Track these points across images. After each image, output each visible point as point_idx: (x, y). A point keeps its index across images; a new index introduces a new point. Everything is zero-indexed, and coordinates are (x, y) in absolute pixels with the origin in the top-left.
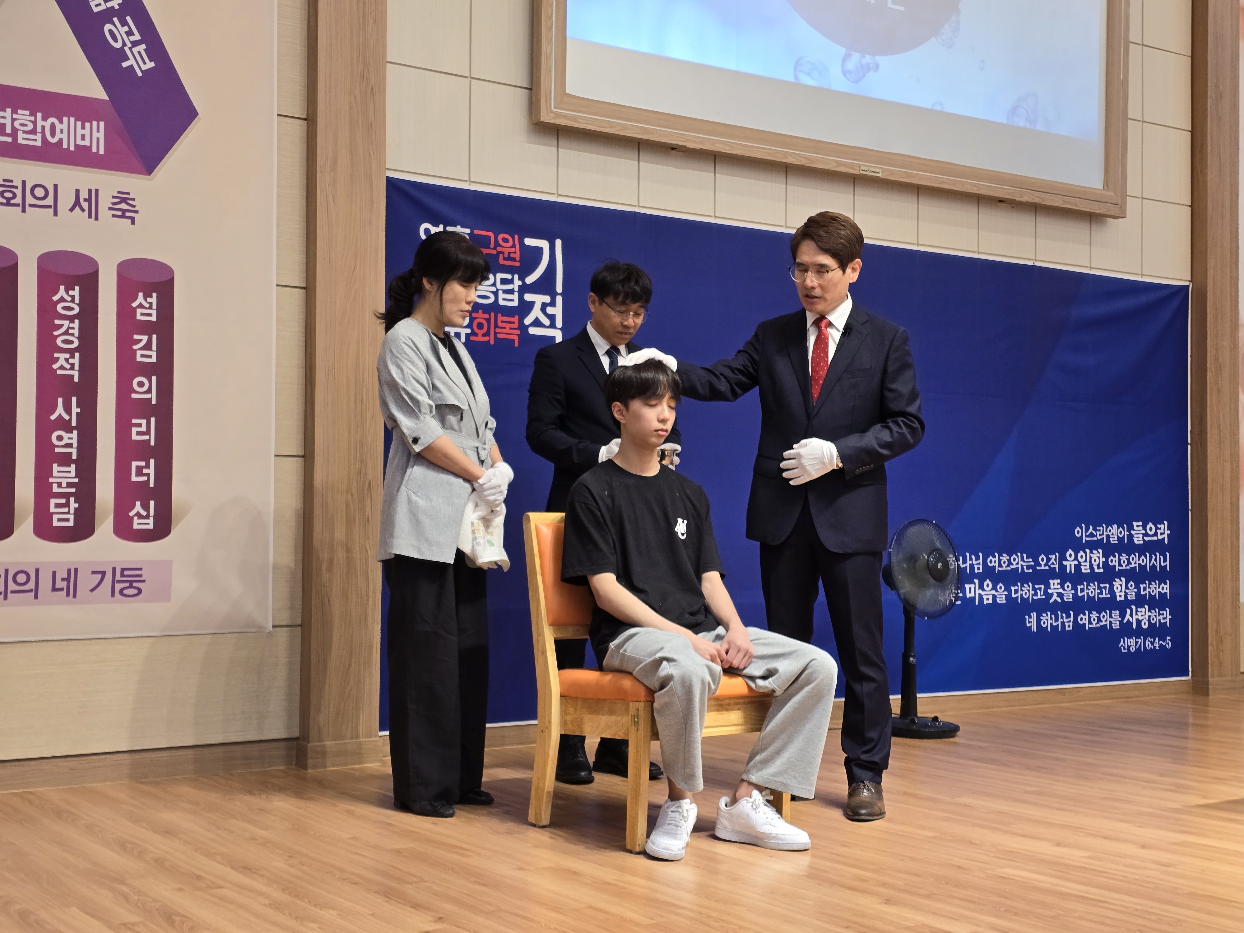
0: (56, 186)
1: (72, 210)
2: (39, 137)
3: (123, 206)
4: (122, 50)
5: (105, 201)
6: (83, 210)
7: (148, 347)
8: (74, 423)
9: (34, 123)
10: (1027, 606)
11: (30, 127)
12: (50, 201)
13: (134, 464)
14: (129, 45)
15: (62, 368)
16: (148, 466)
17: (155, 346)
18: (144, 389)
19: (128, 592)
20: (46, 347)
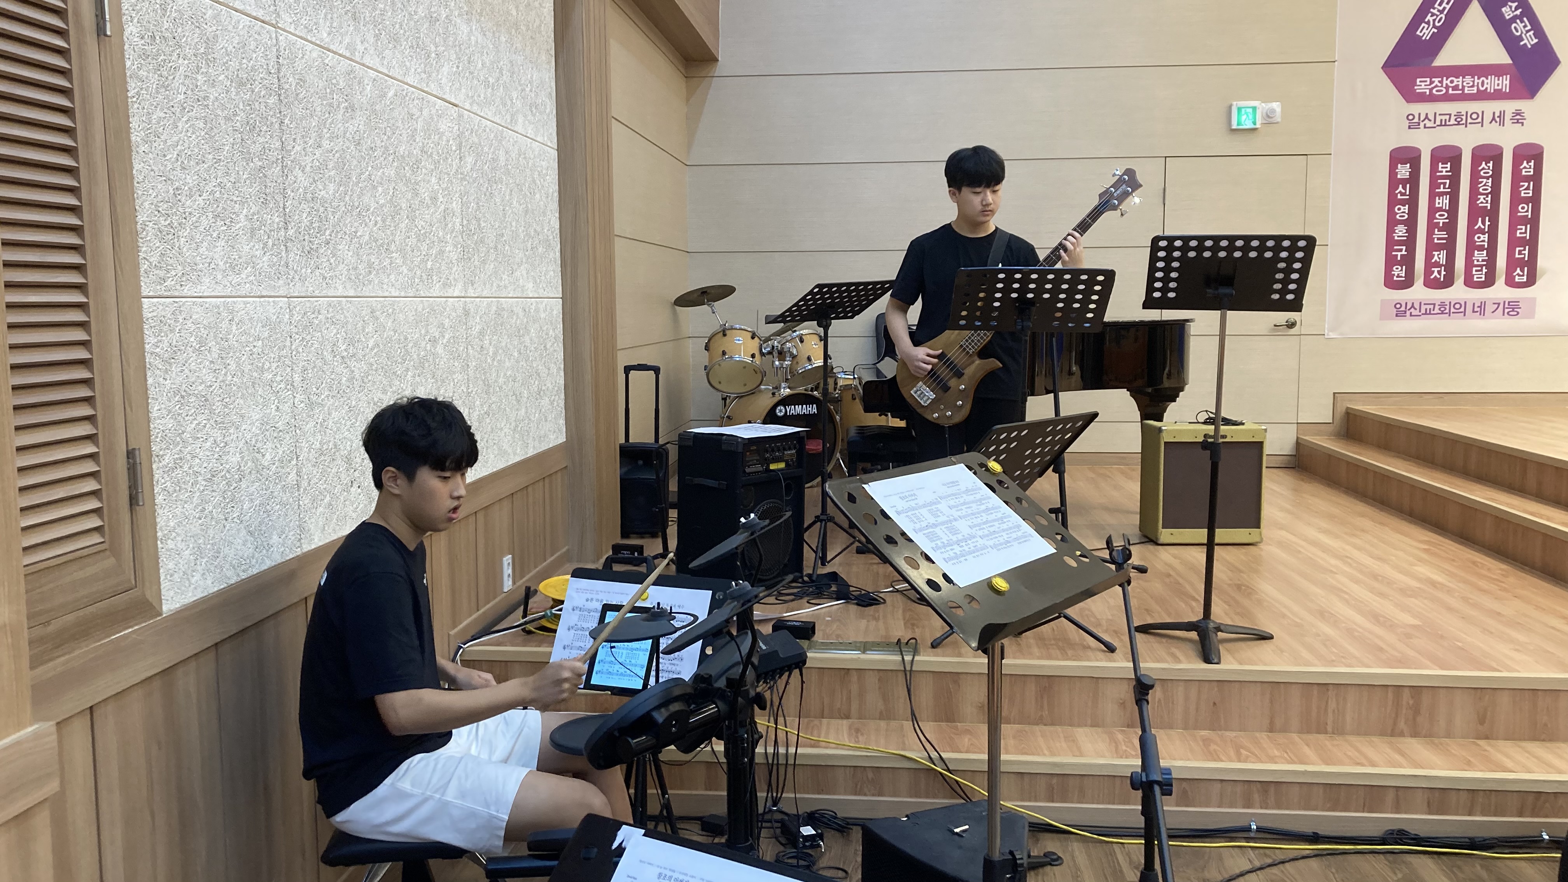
0: (1483, 112)
1: (1491, 123)
2: (1475, 88)
3: (1518, 117)
4: (1521, 35)
5: (1508, 117)
6: (1496, 122)
7: (1528, 188)
8: (1486, 230)
9: (1473, 82)
11: (1471, 84)
12: (1479, 120)
13: (1518, 249)
14: (1524, 32)
15: (1482, 203)
16: (1525, 250)
17: (1531, 188)
18: (1525, 210)
19: (1511, 313)
20: (1474, 193)
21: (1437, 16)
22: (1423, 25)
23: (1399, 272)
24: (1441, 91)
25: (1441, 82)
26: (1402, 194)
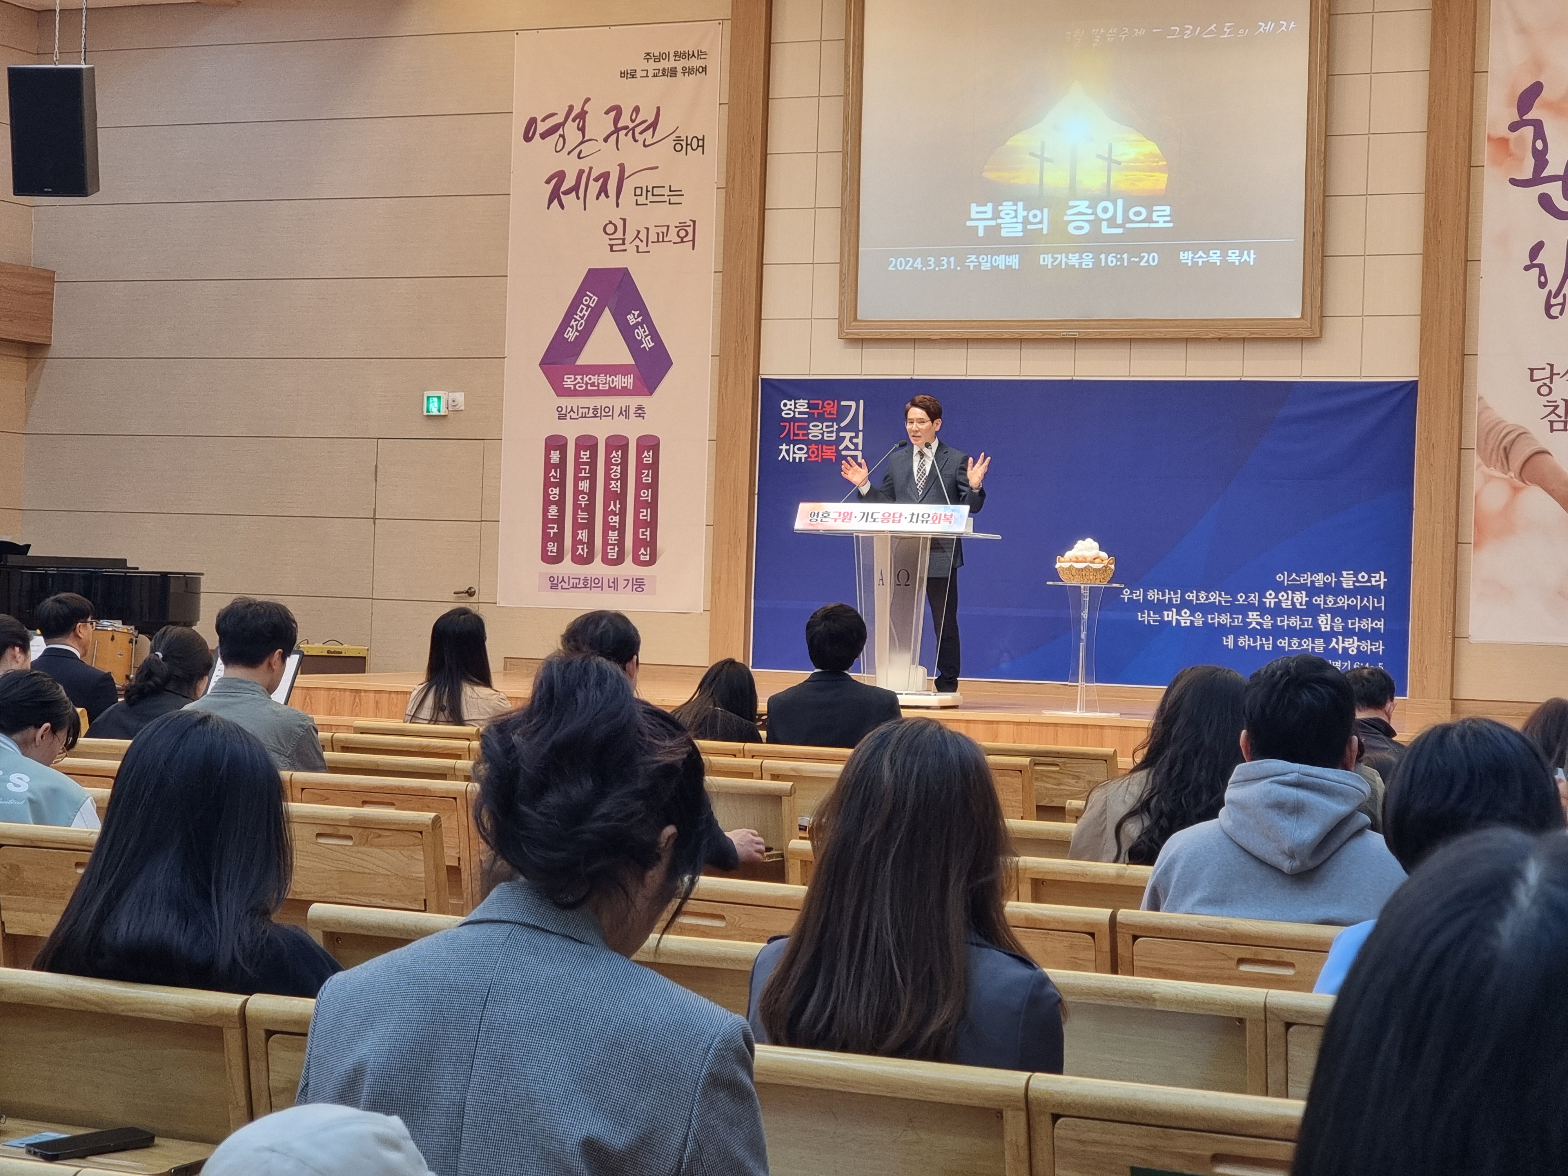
0: (613, 406)
1: (619, 416)
2: (607, 385)
3: (640, 411)
4: (641, 340)
5: (632, 410)
6: (623, 416)
7: (647, 476)
8: (617, 512)
9: (606, 379)
10: (1224, 630)
11: (604, 381)
12: (611, 413)
13: (641, 530)
14: (644, 337)
15: (613, 487)
16: (646, 531)
17: (650, 475)
18: (646, 495)
19: (638, 589)
20: (608, 479)
21: (579, 321)
22: (569, 328)
23: (552, 547)
24: (582, 387)
25: (582, 379)
26: (555, 478)
